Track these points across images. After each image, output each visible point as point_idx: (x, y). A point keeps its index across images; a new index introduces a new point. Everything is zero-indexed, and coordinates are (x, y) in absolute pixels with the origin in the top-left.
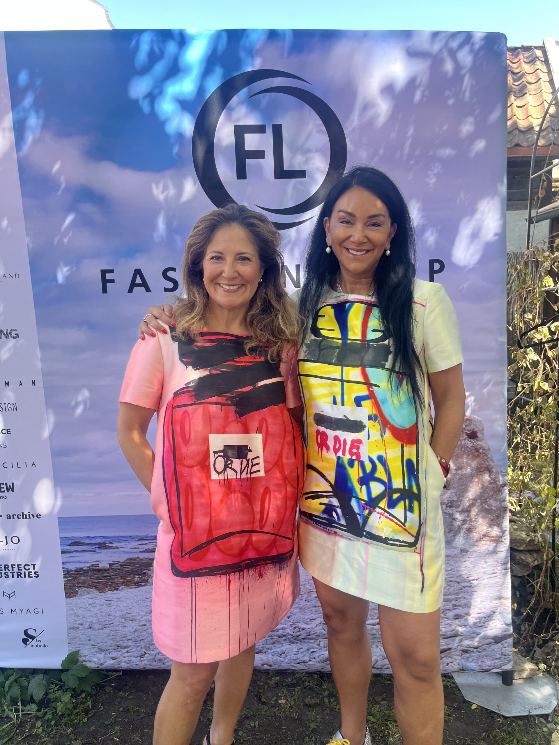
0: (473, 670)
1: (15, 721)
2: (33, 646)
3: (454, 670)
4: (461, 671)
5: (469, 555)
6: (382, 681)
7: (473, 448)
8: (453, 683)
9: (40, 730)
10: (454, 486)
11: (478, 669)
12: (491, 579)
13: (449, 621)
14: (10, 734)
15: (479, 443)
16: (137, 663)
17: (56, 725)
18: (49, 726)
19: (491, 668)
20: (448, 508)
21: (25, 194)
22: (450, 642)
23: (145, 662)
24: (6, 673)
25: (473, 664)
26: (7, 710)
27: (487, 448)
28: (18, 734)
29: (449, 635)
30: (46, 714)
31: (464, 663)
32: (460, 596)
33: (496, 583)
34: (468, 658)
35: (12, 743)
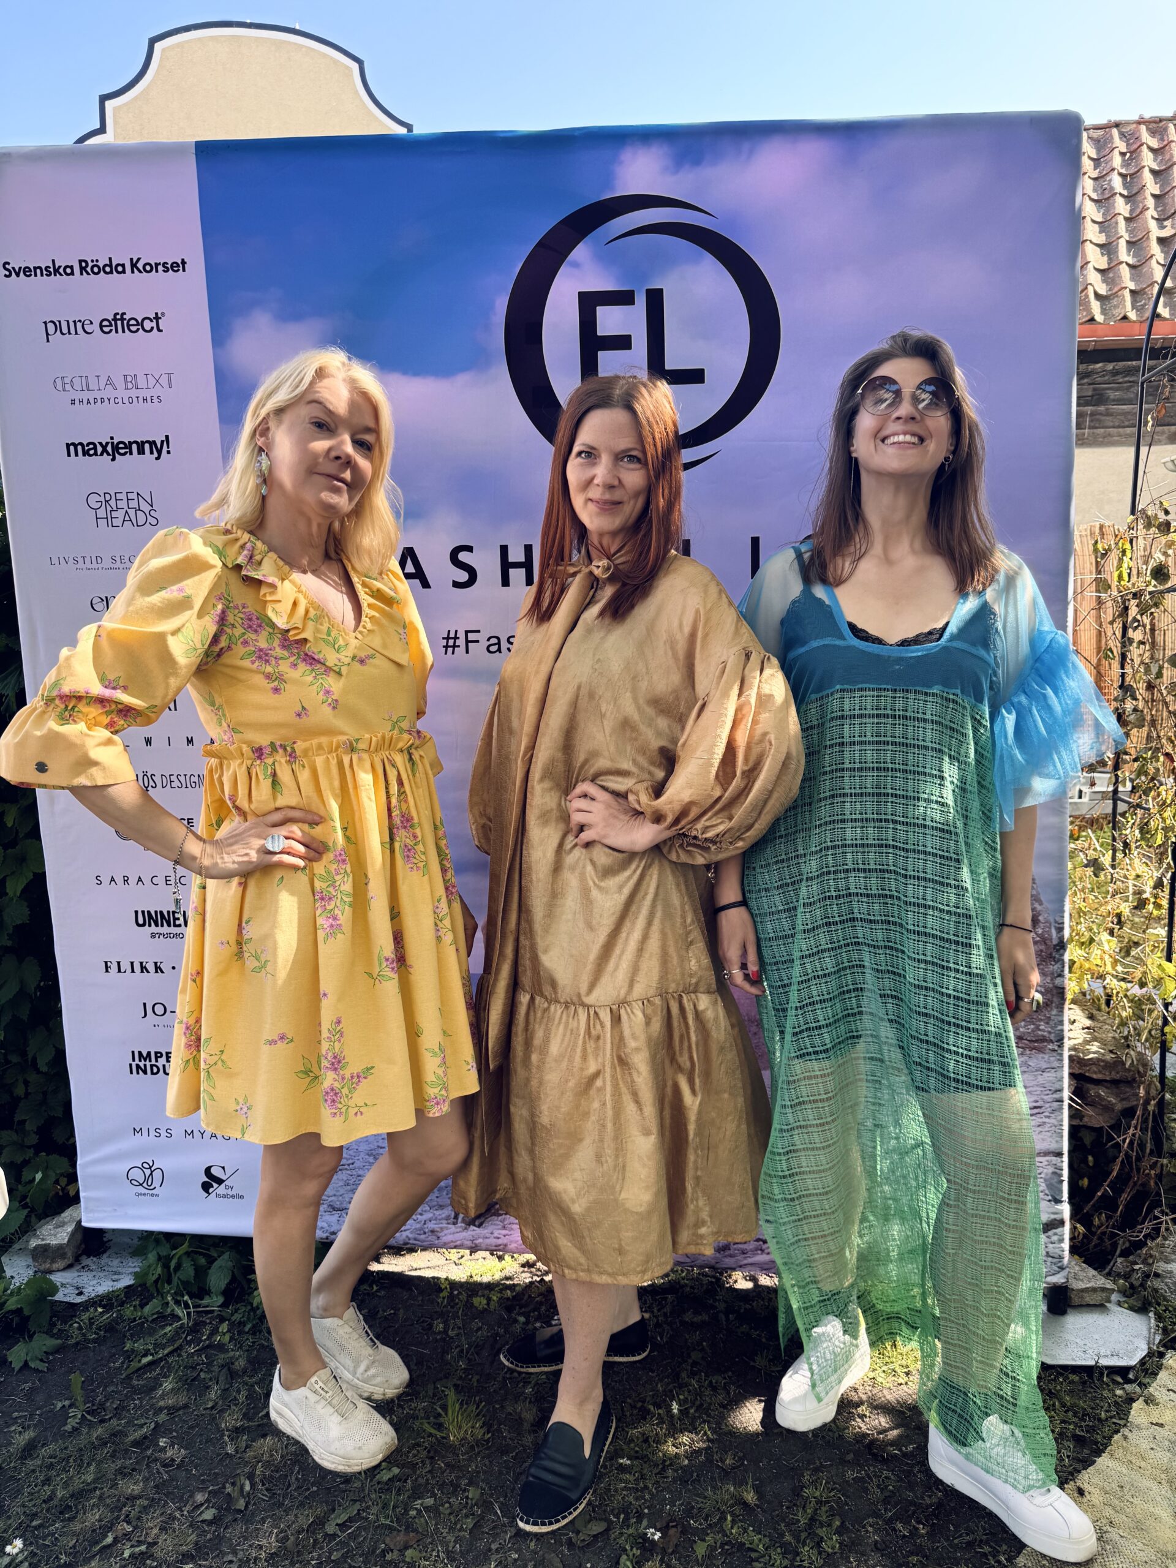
1: (185, 1321)
2: (218, 1196)
9: (227, 1338)
14: (175, 1341)
17: (254, 1331)
23: (407, 1233)
24: (172, 1241)
26: (171, 1303)
28: (189, 1343)
30: (236, 1313)
35: (179, 1355)
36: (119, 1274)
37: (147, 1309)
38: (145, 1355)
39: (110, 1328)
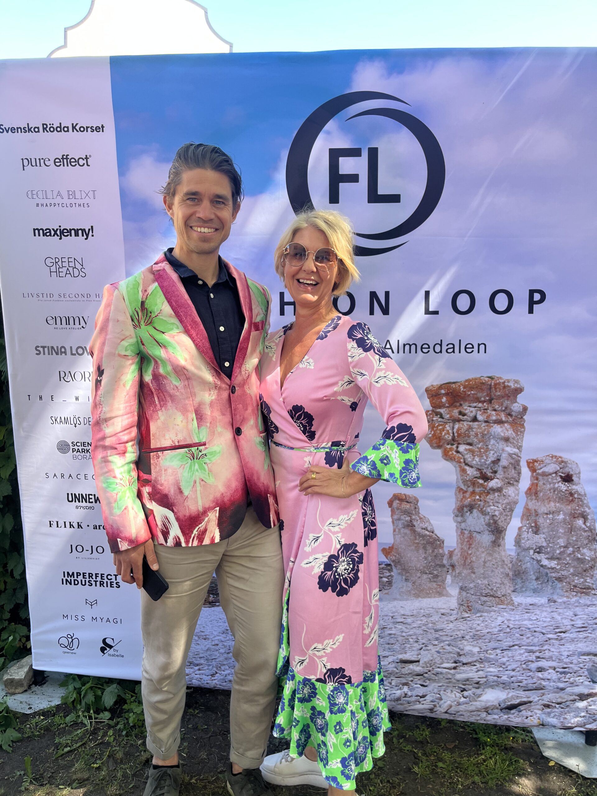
0: (555, 727)
1: (89, 727)
2: (110, 655)
3: (533, 724)
4: (541, 726)
5: (557, 605)
6: (455, 727)
7: (568, 492)
8: (532, 738)
9: (112, 739)
10: (544, 531)
11: (559, 725)
12: (581, 633)
13: (531, 674)
14: (83, 739)
15: (574, 487)
16: (208, 682)
17: (127, 736)
18: (120, 736)
19: (573, 725)
20: (536, 554)
21: (126, 217)
22: (531, 695)
23: (216, 681)
24: (82, 679)
25: (555, 720)
26: (81, 716)
27: (583, 493)
28: (91, 740)
29: (530, 688)
30: (117, 723)
31: (544, 718)
32: (545, 648)
33: (585, 638)
34: (549, 714)
35: (85, 748)
36: (52, 697)
37: (68, 719)
38: (66, 747)
39: (47, 729)
